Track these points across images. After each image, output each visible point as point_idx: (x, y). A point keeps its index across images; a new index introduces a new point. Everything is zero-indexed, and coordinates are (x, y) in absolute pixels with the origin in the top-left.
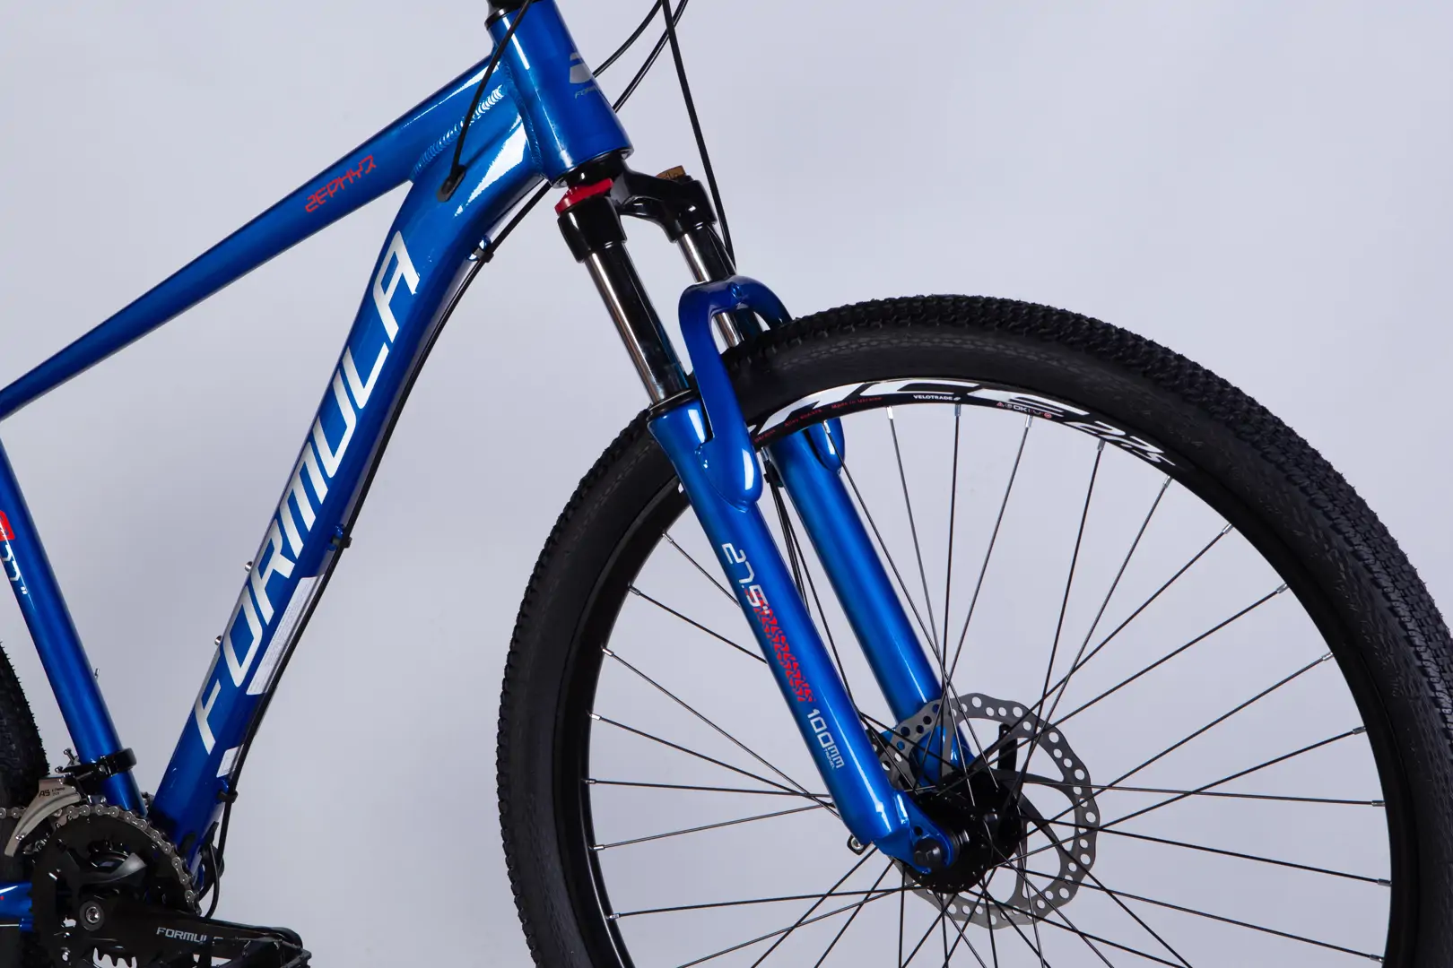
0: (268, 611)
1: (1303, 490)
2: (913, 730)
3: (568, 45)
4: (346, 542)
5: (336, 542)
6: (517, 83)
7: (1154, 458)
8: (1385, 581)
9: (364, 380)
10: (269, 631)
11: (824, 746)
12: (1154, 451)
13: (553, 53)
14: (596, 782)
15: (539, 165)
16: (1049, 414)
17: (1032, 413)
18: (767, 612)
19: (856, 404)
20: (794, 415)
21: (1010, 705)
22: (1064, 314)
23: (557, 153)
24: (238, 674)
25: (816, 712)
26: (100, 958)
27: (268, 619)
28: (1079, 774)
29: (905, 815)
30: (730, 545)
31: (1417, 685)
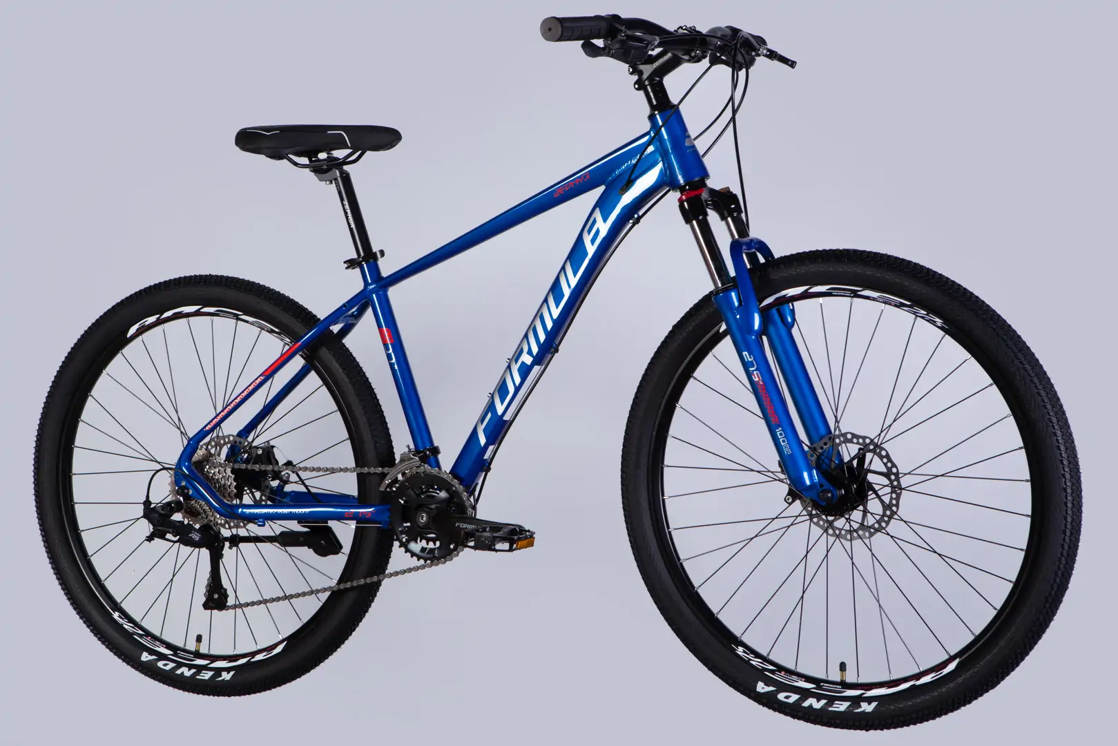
0: (518, 380)
1: (1004, 340)
2: (818, 448)
3: (685, 129)
4: (557, 351)
5: (552, 350)
6: (661, 144)
7: (939, 324)
8: (1036, 380)
9: (575, 274)
10: (517, 389)
11: (782, 444)
12: (939, 321)
13: (679, 132)
14: (668, 466)
15: (666, 183)
16: (893, 303)
17: (885, 303)
18: (761, 383)
19: (805, 296)
20: (777, 299)
21: (864, 438)
22: (903, 260)
23: (677, 177)
24: (500, 409)
25: (780, 429)
26: (421, 541)
27: (517, 384)
28: (894, 470)
29: (816, 478)
30: (746, 353)
31: (1047, 426)
